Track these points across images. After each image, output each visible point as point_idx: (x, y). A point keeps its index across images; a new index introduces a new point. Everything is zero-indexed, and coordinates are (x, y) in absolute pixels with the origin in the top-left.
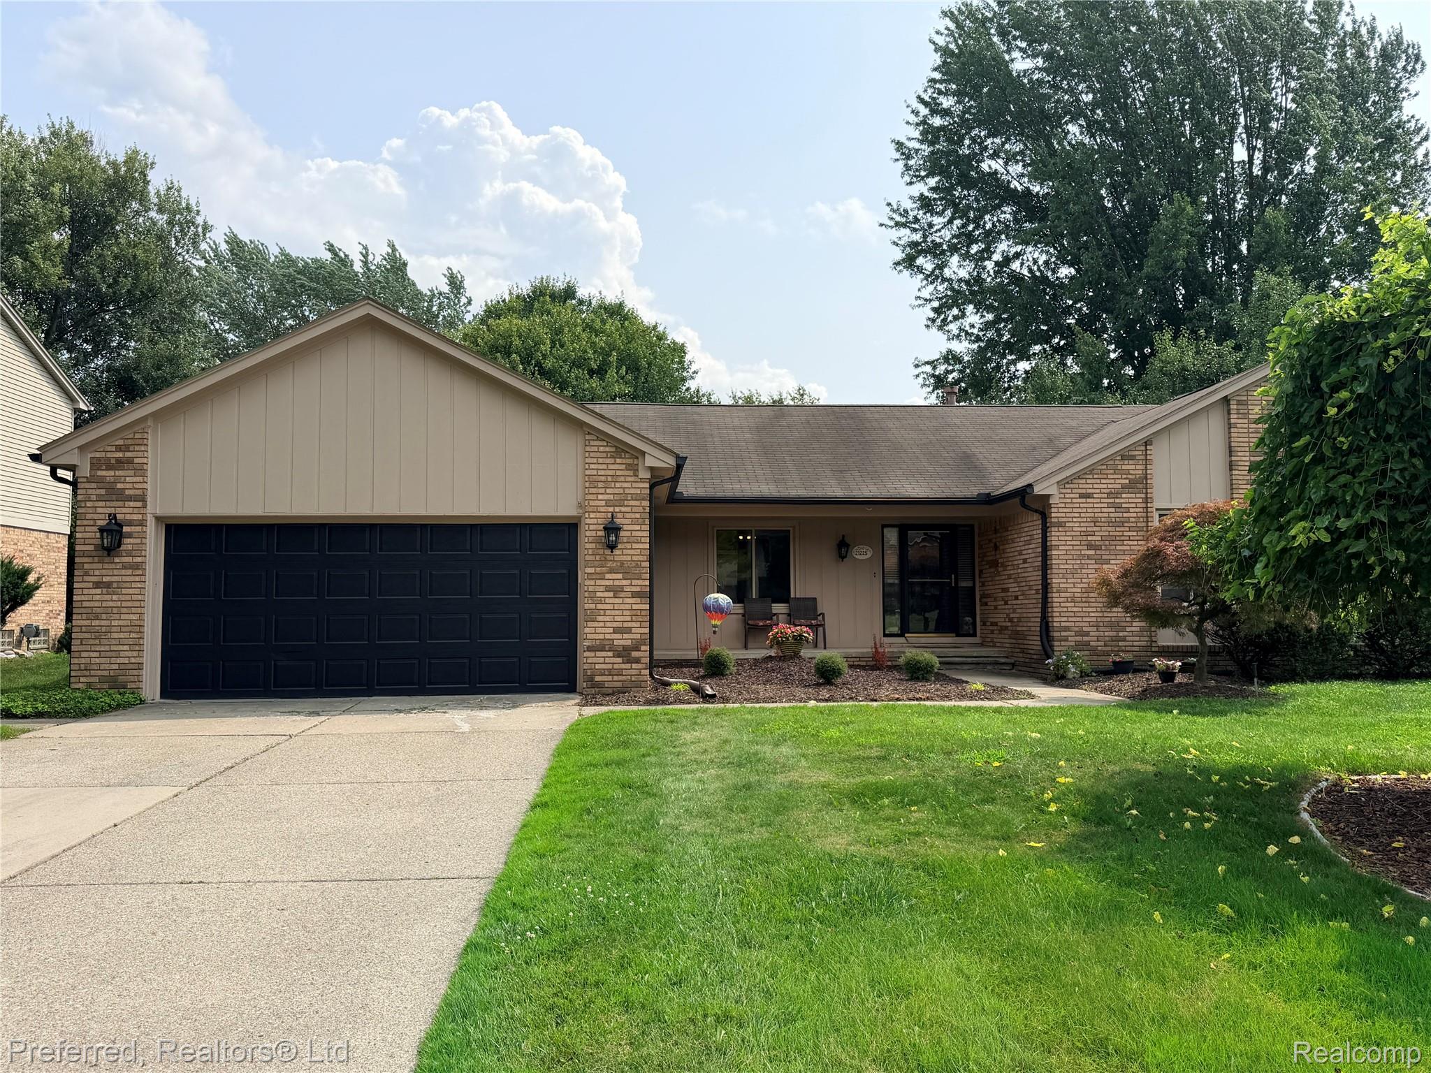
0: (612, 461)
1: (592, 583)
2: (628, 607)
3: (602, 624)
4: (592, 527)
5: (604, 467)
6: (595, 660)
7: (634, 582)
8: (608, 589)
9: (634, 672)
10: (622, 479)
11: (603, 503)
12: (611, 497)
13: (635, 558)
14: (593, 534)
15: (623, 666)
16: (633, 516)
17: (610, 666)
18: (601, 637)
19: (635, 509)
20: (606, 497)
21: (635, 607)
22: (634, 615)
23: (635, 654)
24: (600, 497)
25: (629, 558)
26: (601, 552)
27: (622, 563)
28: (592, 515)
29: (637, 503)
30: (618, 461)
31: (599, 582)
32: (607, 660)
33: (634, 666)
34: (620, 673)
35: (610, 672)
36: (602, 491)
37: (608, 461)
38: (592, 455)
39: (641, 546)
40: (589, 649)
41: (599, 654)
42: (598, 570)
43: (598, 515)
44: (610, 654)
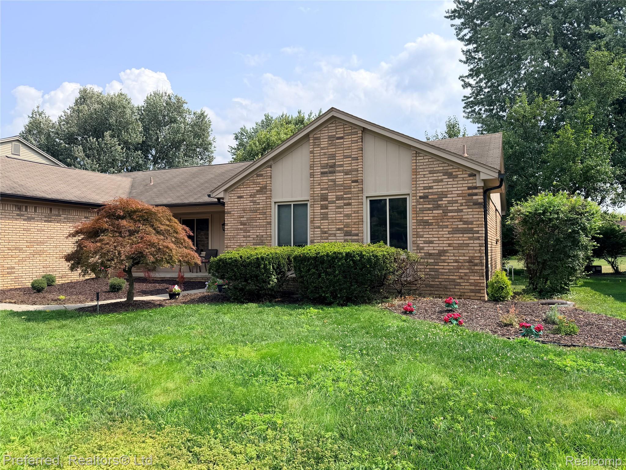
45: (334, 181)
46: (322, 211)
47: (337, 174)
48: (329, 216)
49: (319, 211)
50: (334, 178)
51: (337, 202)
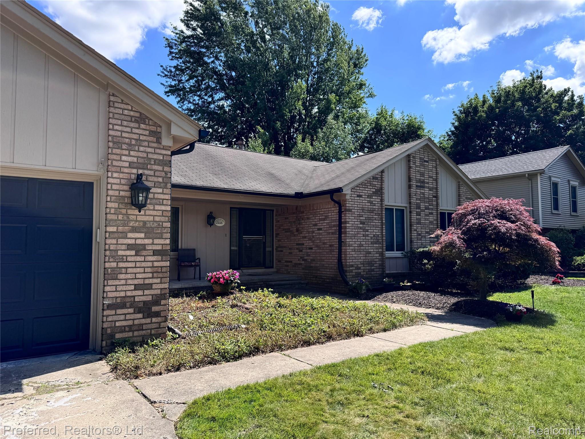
0: (137, 125)
1: (114, 241)
2: (150, 264)
3: (123, 282)
4: (115, 187)
5: (129, 130)
6: (115, 318)
7: (156, 241)
8: (130, 247)
9: (154, 326)
10: (146, 144)
11: (127, 164)
12: (135, 160)
13: (157, 219)
14: (117, 193)
15: (144, 321)
16: (156, 179)
17: (130, 323)
18: (122, 294)
19: (157, 174)
20: (130, 159)
21: (156, 264)
22: (156, 272)
23: (155, 309)
24: (124, 158)
25: (151, 218)
26: (124, 211)
27: (145, 223)
28: (115, 175)
29: (160, 168)
30: (142, 126)
31: (121, 241)
32: (128, 317)
33: (154, 320)
34: (140, 327)
35: (131, 328)
36: (126, 152)
37: (132, 125)
38: (116, 116)
39: (163, 208)
40: (110, 307)
41: (119, 311)
42: (120, 228)
43: (121, 175)
44: (131, 310)
45: (423, 194)
46: (418, 217)
47: (425, 189)
48: (422, 221)
49: (415, 217)
50: (423, 191)
51: (426, 211)
